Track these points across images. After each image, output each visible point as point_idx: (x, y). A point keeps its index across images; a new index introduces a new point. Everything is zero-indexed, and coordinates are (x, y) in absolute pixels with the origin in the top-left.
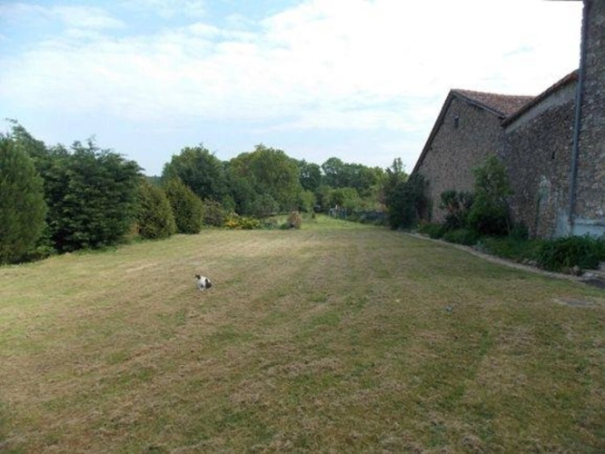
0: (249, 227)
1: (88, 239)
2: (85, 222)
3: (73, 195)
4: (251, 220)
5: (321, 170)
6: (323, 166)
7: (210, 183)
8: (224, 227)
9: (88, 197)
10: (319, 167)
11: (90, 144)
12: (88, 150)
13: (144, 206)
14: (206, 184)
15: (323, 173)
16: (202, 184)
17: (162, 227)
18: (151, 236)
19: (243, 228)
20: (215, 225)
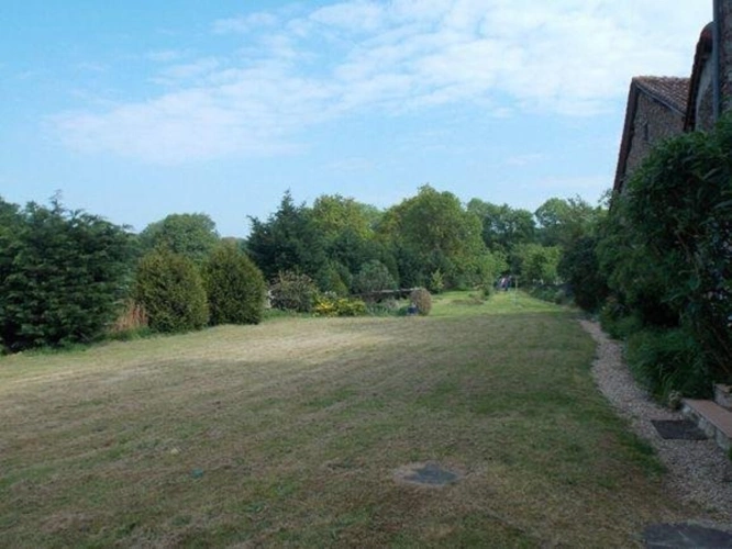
0: (348, 313)
1: (42, 333)
2: (39, 311)
3: (20, 275)
4: (352, 301)
5: (535, 219)
6: (537, 213)
7: (295, 247)
8: (313, 312)
9: (42, 277)
10: (531, 215)
11: (55, 203)
12: (53, 213)
13: (158, 285)
14: (289, 249)
15: (538, 225)
16: (282, 250)
17: (182, 314)
18: (165, 329)
19: (341, 314)
20: (299, 311)
